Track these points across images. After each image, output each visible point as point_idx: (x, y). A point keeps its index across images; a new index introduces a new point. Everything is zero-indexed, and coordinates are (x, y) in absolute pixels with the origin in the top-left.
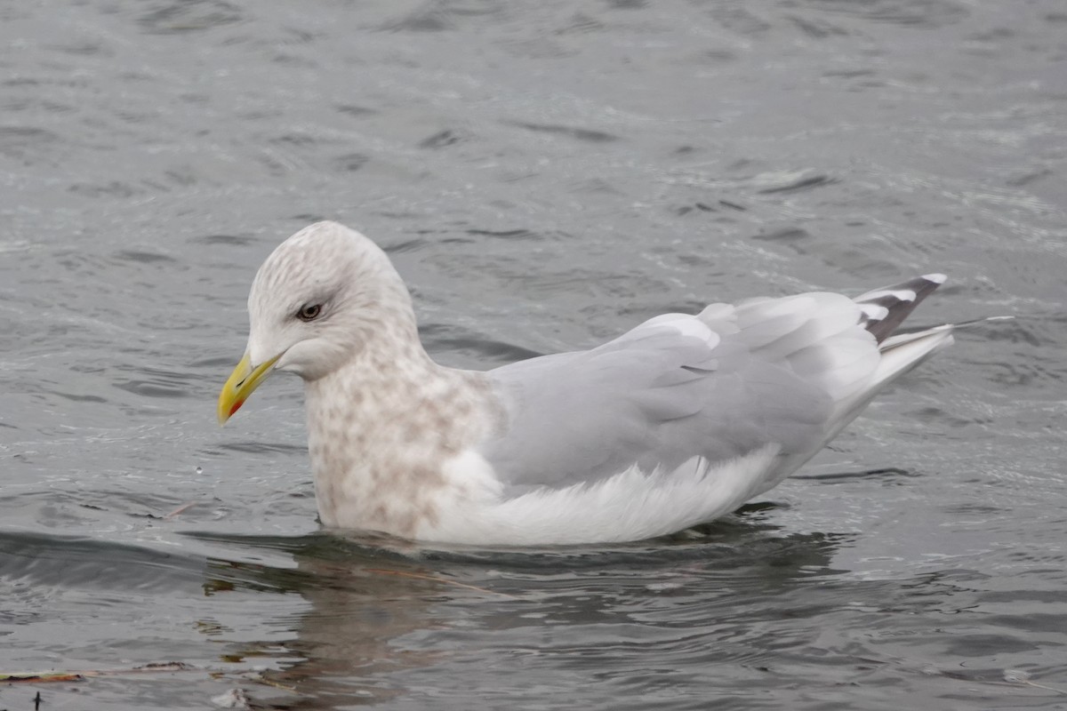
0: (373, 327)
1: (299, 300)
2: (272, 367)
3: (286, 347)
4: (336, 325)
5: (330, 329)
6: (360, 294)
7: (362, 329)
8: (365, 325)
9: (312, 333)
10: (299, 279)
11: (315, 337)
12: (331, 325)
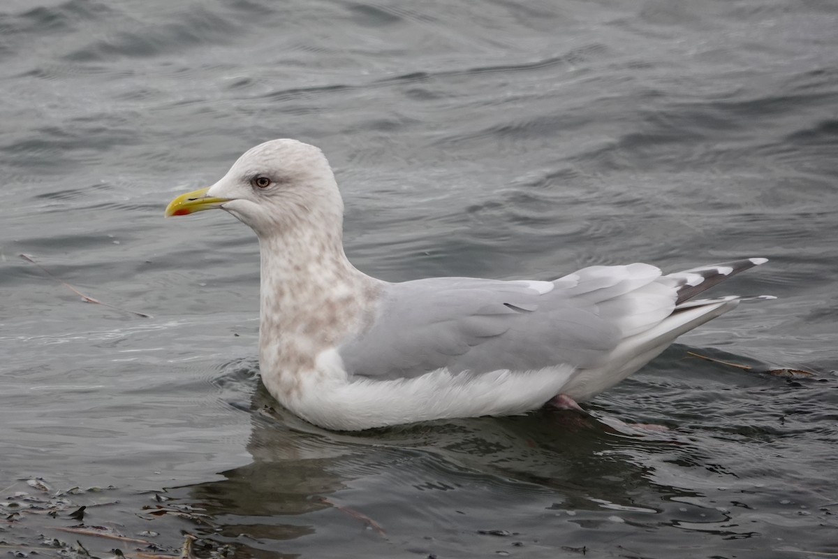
0: (297, 222)
1: (256, 170)
2: (220, 204)
3: (235, 197)
4: (274, 204)
5: (269, 204)
6: (300, 196)
7: (290, 218)
8: (293, 216)
9: (256, 199)
10: (265, 158)
11: (257, 203)
12: (271, 202)
